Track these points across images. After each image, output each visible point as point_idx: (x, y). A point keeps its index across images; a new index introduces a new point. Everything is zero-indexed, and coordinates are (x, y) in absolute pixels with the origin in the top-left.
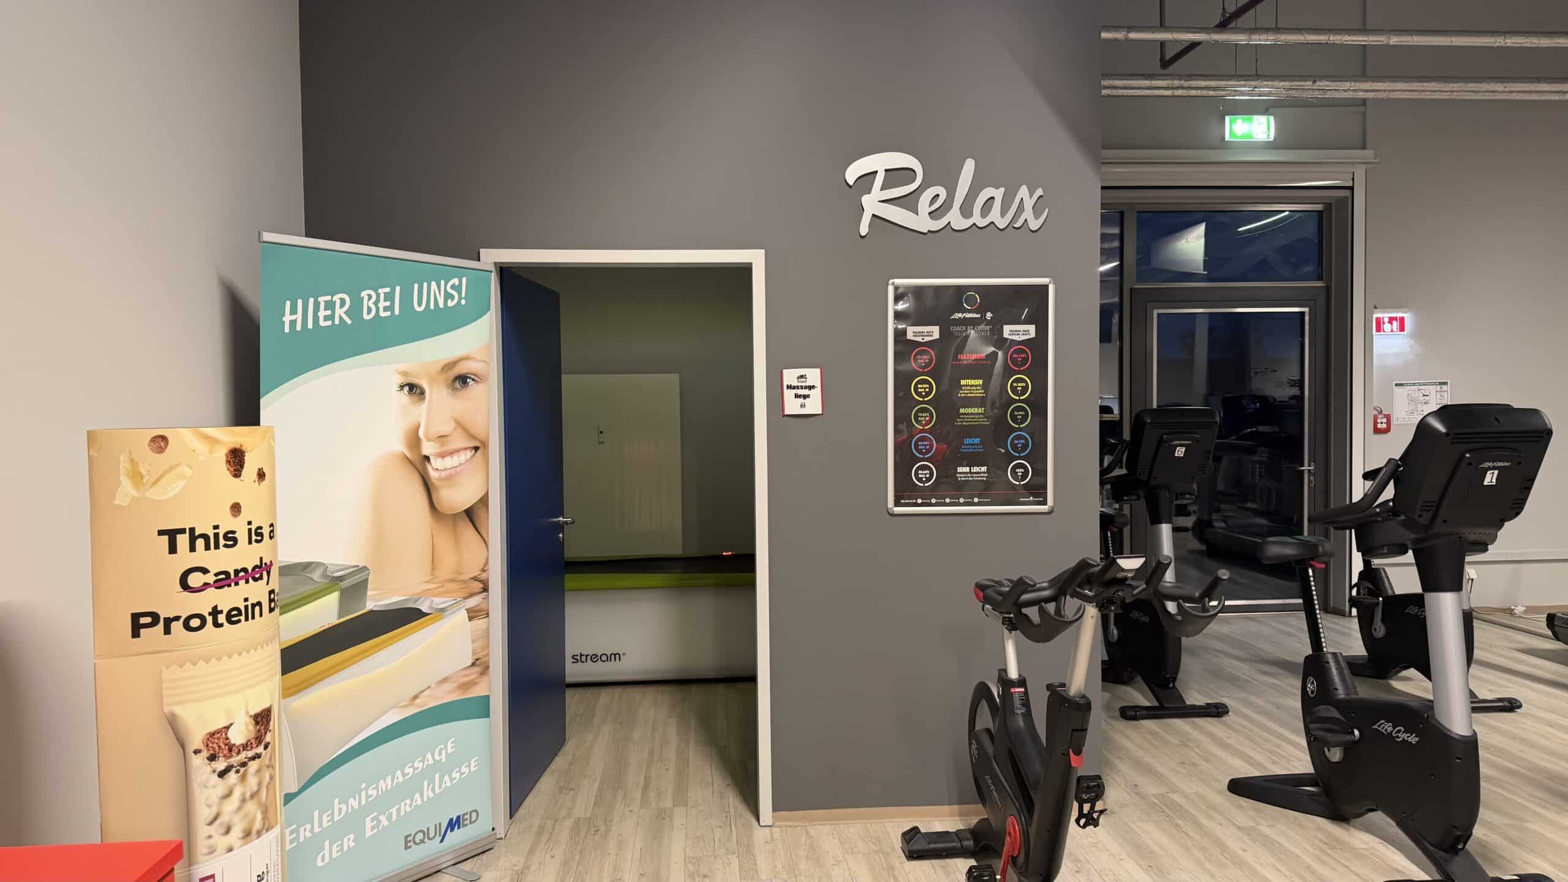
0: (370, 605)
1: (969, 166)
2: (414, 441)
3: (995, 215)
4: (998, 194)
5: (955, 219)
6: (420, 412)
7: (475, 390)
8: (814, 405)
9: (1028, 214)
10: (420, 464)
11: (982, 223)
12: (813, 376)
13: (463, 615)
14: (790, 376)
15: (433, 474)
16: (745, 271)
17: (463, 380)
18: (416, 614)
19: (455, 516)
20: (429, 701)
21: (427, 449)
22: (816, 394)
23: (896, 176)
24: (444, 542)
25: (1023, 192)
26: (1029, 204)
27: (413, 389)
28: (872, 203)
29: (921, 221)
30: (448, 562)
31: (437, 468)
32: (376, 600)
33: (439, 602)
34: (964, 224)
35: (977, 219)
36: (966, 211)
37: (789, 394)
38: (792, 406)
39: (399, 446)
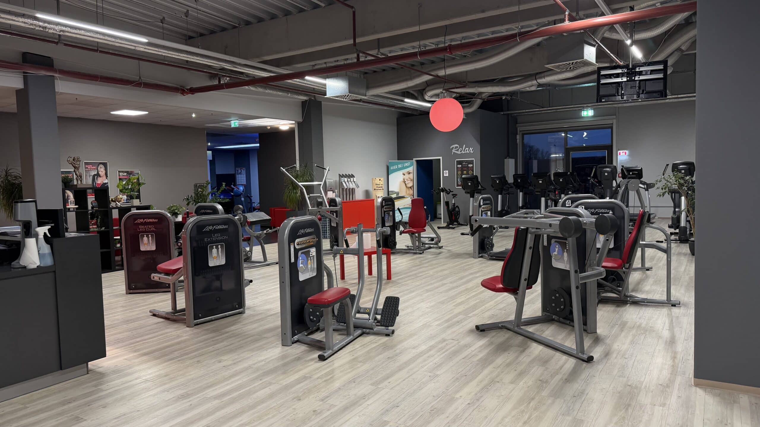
0: (399, 196)
1: (464, 146)
2: (404, 179)
3: (467, 151)
4: (468, 149)
5: (463, 152)
6: (405, 177)
7: (411, 174)
8: (447, 175)
9: (471, 151)
10: (405, 182)
11: (466, 152)
12: (447, 171)
13: (410, 198)
14: (445, 172)
15: (406, 183)
16: (440, 159)
17: (410, 173)
18: (404, 197)
19: (409, 188)
20: (406, 206)
21: (405, 180)
22: (448, 174)
23: (456, 147)
24: (407, 190)
25: (471, 148)
26: (471, 150)
27: (404, 174)
28: (453, 151)
29: (459, 153)
30: (408, 192)
31: (406, 182)
32: (400, 195)
33: (407, 196)
34: (464, 153)
35: (465, 152)
36: (464, 151)
37: (444, 174)
38: (445, 175)
39: (403, 180)
